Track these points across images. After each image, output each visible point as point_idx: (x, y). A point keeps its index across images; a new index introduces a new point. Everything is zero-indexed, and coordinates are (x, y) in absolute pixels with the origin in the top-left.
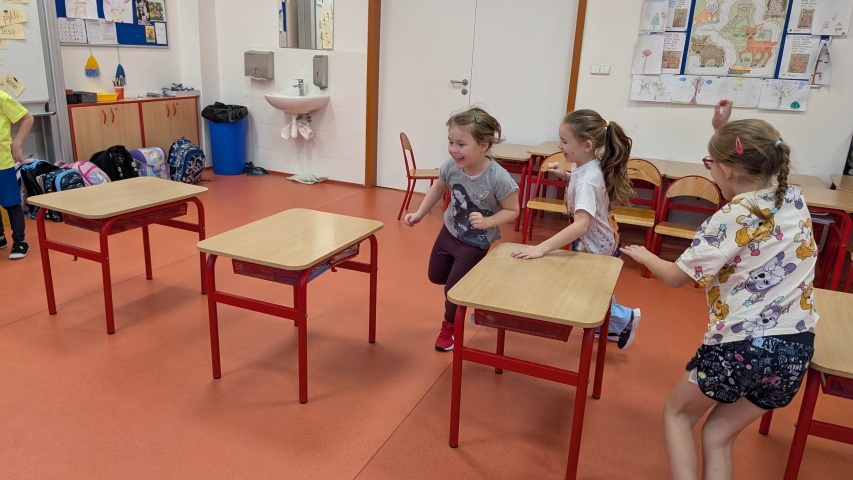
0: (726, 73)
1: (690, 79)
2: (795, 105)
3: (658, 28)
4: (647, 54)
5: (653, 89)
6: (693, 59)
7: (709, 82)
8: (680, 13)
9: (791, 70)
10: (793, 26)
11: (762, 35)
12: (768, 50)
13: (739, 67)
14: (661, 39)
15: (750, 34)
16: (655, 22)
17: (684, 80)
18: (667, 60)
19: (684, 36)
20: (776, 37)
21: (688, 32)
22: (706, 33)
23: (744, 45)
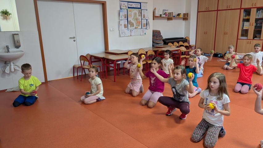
0: (134, 28)
1: (129, 30)
2: (145, 34)
3: (122, 19)
4: (121, 25)
5: (124, 34)
6: (129, 26)
7: (132, 31)
8: (125, 15)
9: (144, 27)
10: (142, 18)
11: (139, 20)
12: (140, 23)
13: (136, 27)
14: (123, 21)
15: (137, 19)
16: (121, 17)
17: (128, 30)
18: (125, 26)
19: (127, 20)
20: (141, 20)
21: (127, 19)
22: (130, 20)
23: (136, 22)
